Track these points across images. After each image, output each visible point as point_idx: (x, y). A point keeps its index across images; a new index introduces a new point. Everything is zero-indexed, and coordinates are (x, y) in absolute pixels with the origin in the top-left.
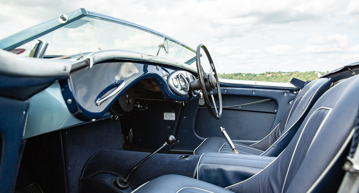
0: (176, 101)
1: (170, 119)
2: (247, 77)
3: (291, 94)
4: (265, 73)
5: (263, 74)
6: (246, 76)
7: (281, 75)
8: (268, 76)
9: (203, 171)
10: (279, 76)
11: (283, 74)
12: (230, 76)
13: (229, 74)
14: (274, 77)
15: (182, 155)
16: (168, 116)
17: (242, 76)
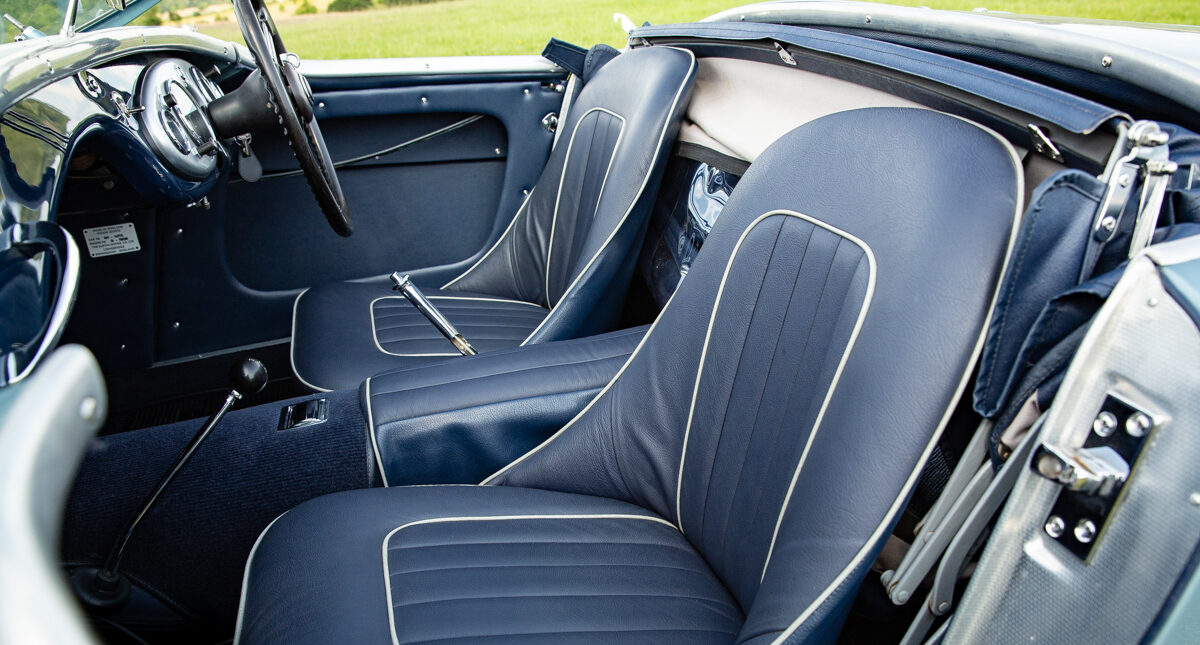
0: (190, 205)
1: (118, 252)
3: (545, 91)
9: (394, 448)
15: (284, 402)
16: (108, 241)
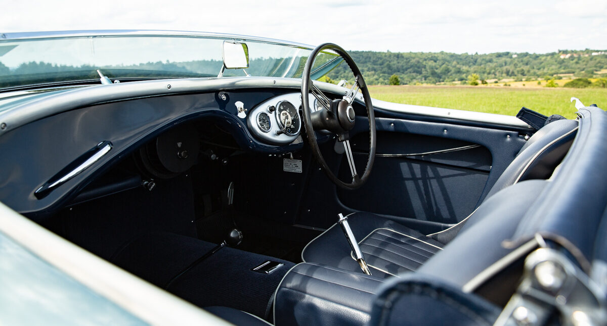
1: (293, 171)
2: (520, 60)
4: (557, 52)
5: (553, 54)
6: (519, 58)
7: (589, 56)
8: (562, 57)
10: (585, 57)
11: (594, 54)
12: (488, 58)
13: (485, 54)
14: (575, 60)
16: (291, 166)
17: (511, 57)
